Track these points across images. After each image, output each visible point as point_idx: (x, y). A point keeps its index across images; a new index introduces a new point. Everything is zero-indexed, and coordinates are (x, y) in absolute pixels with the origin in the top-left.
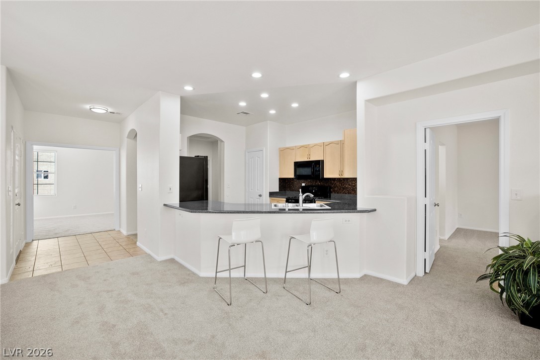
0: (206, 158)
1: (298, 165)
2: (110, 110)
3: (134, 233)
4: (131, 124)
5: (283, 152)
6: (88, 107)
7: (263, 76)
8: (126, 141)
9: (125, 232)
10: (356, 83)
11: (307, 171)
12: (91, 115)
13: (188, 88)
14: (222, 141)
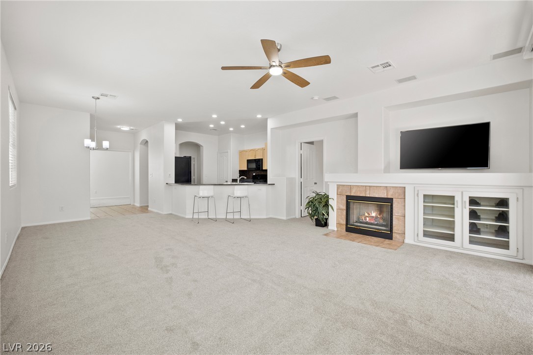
0: (190, 157)
1: (249, 161)
2: (131, 128)
3: (147, 205)
4: (144, 136)
5: (241, 153)
6: (119, 127)
7: (218, 116)
8: (139, 146)
9: (138, 204)
10: (267, 119)
11: (253, 166)
12: (119, 130)
13: (180, 120)
14: (202, 146)
